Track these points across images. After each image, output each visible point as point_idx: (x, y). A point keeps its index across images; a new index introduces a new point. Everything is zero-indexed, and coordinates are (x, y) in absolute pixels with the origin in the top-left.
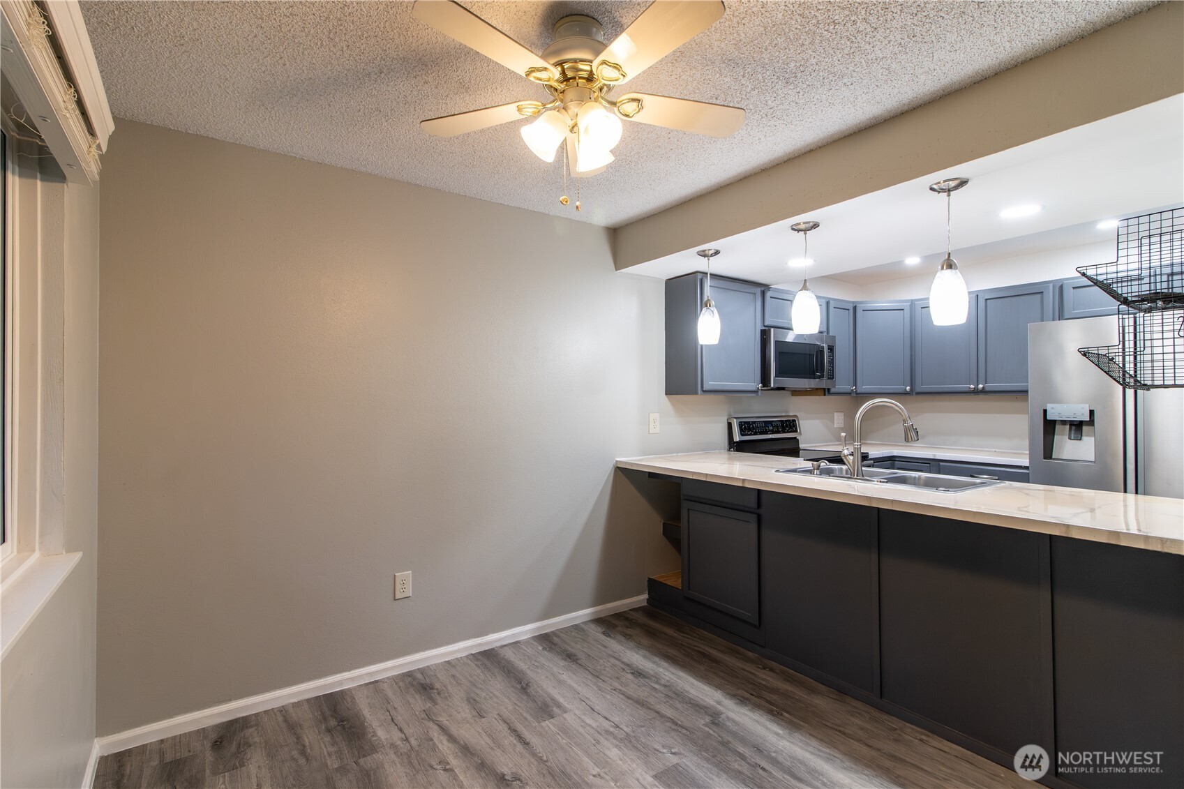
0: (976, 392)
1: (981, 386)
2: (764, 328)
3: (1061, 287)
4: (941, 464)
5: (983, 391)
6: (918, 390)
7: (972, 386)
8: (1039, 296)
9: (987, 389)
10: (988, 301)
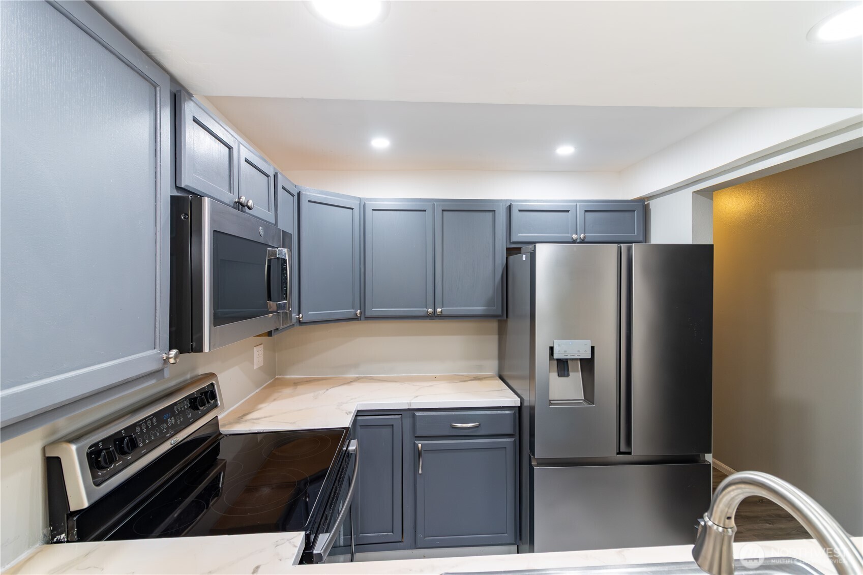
0: (434, 316)
1: (439, 310)
2: (176, 194)
3: (510, 208)
4: (417, 414)
5: (441, 317)
6: (368, 314)
7: (430, 310)
8: (491, 214)
9: (444, 313)
10: (444, 212)
